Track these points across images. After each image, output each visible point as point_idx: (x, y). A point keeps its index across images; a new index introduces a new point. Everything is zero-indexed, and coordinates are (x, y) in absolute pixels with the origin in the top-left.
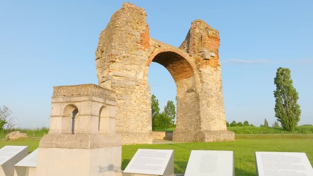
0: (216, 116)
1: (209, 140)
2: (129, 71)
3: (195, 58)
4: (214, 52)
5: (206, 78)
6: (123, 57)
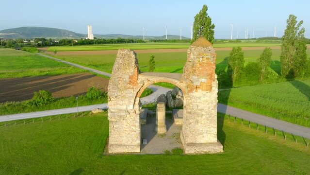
0: (205, 131)
2: (121, 105)
4: (205, 78)
5: (195, 101)
6: (116, 97)
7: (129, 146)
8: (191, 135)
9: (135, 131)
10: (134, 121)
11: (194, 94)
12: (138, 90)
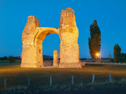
0: (70, 56)
2: (28, 42)
5: (64, 39)
6: (25, 38)
7: (30, 64)
8: (63, 58)
9: (34, 56)
10: (34, 51)
11: (63, 35)
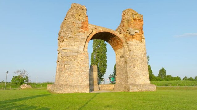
0: (141, 74)
1: (133, 91)
2: (73, 46)
3: (124, 35)
4: (138, 30)
5: (132, 48)
7: (79, 86)
10: (85, 62)
11: (131, 42)
12: (88, 35)
